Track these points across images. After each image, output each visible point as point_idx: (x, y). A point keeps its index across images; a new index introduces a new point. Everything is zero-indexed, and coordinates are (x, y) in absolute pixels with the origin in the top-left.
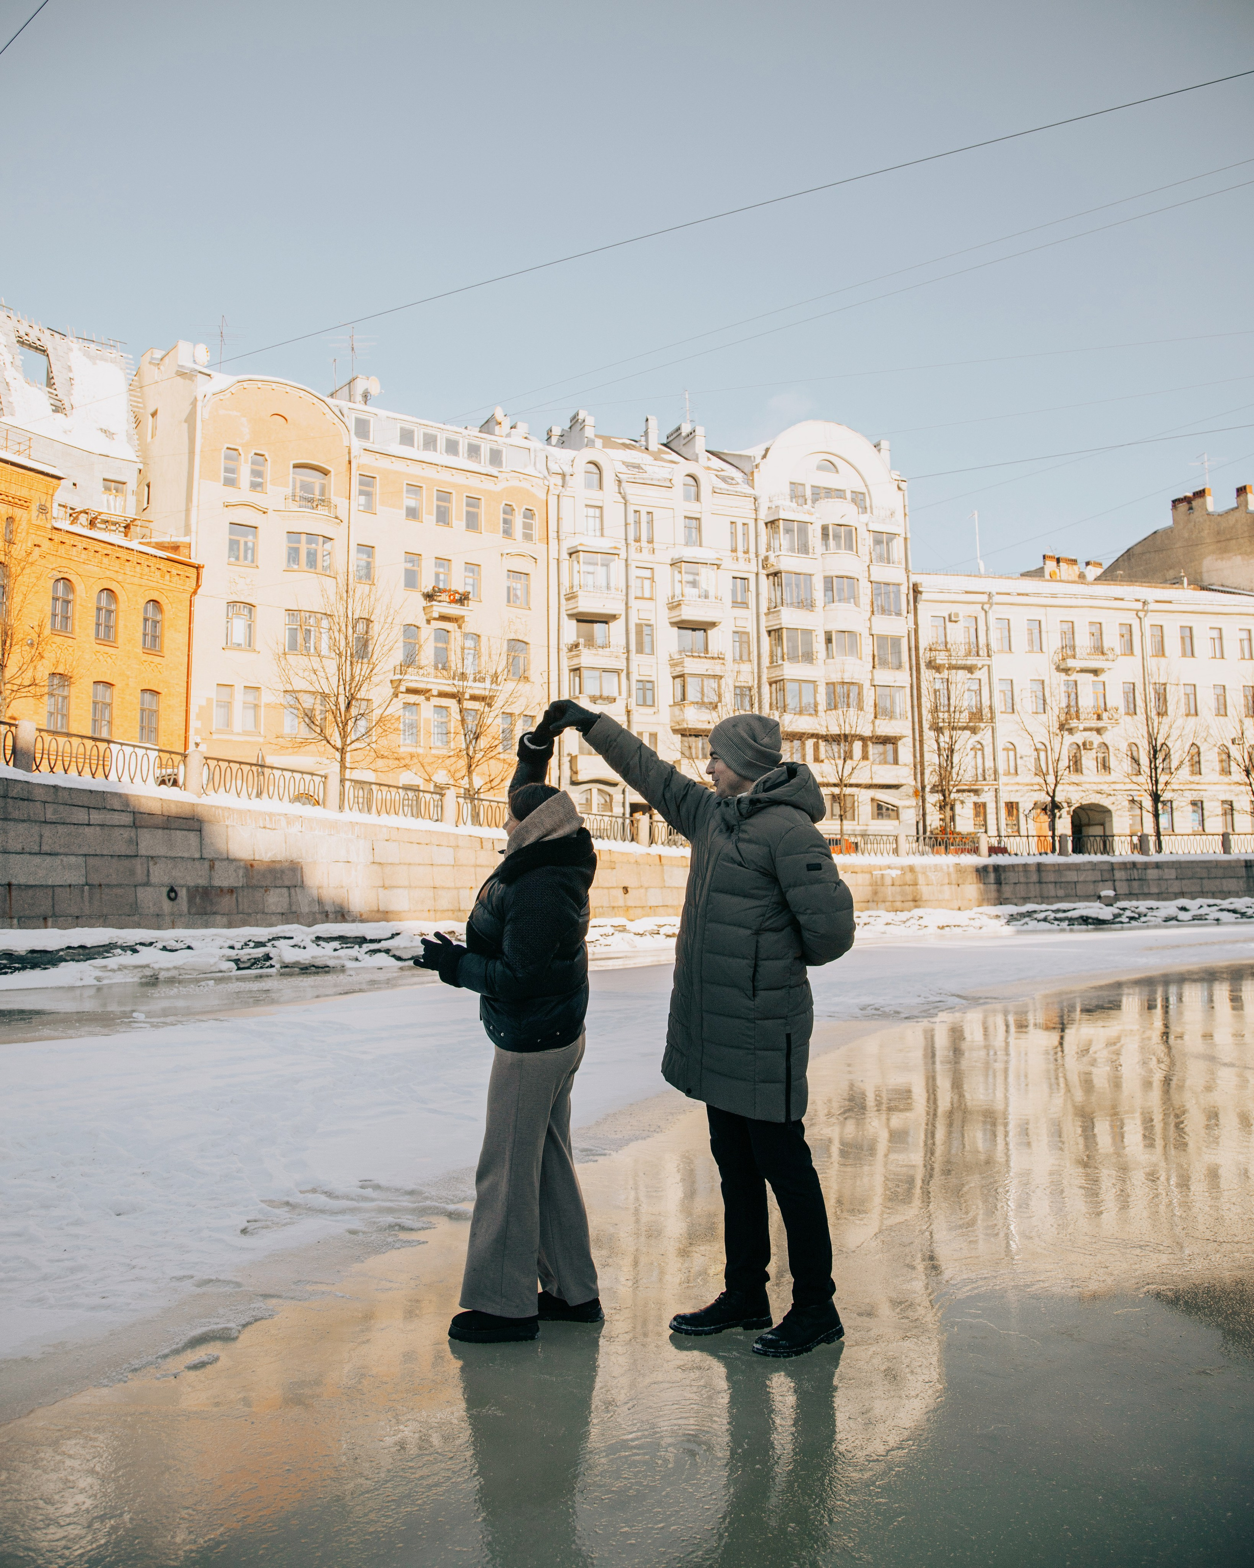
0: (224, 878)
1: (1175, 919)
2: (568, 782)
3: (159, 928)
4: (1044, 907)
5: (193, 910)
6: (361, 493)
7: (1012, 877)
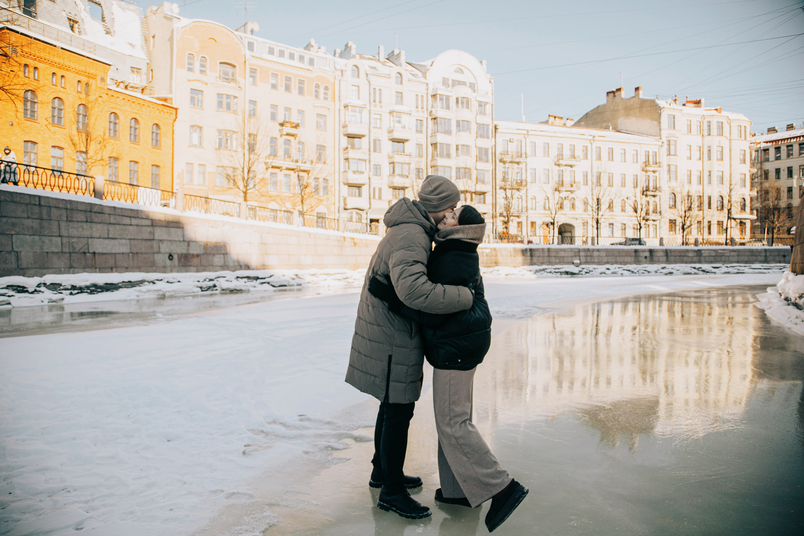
0: (194, 250)
1: (605, 273)
2: (343, 208)
3: (165, 272)
4: (550, 267)
5: (181, 264)
6: (251, 76)
7: (537, 254)
